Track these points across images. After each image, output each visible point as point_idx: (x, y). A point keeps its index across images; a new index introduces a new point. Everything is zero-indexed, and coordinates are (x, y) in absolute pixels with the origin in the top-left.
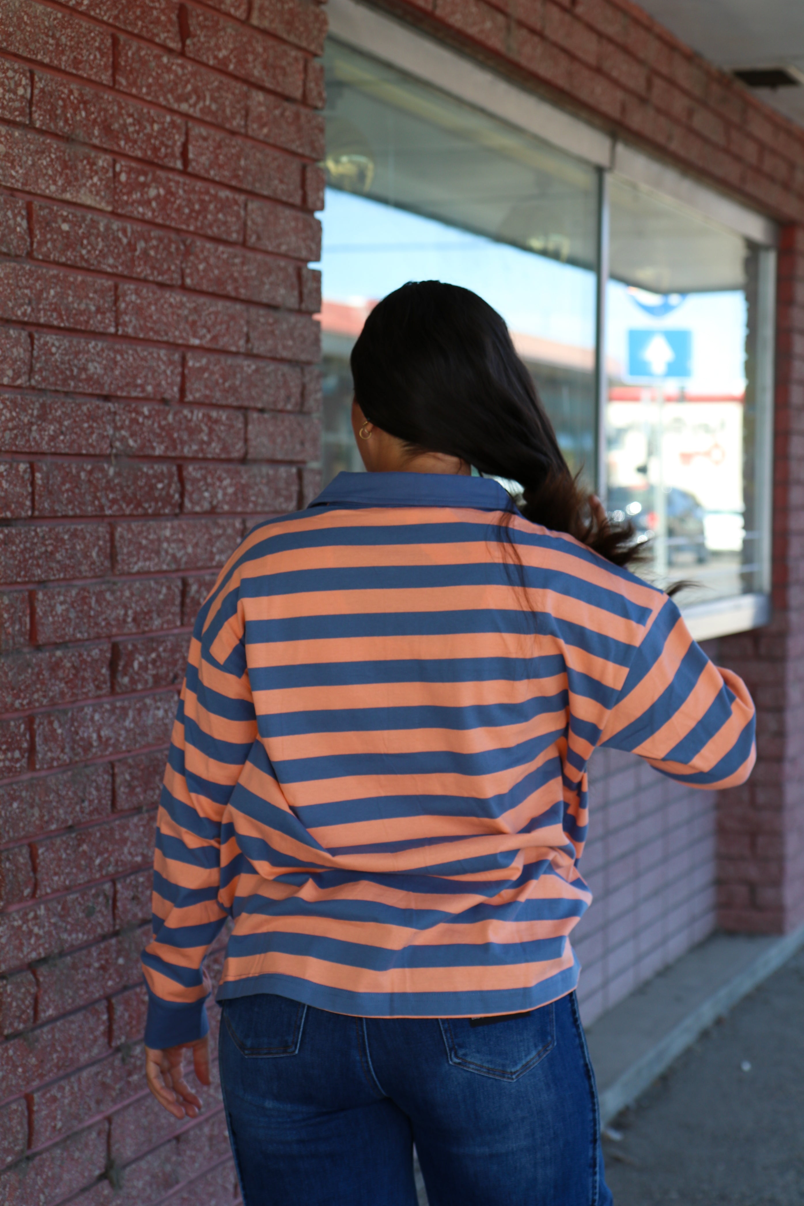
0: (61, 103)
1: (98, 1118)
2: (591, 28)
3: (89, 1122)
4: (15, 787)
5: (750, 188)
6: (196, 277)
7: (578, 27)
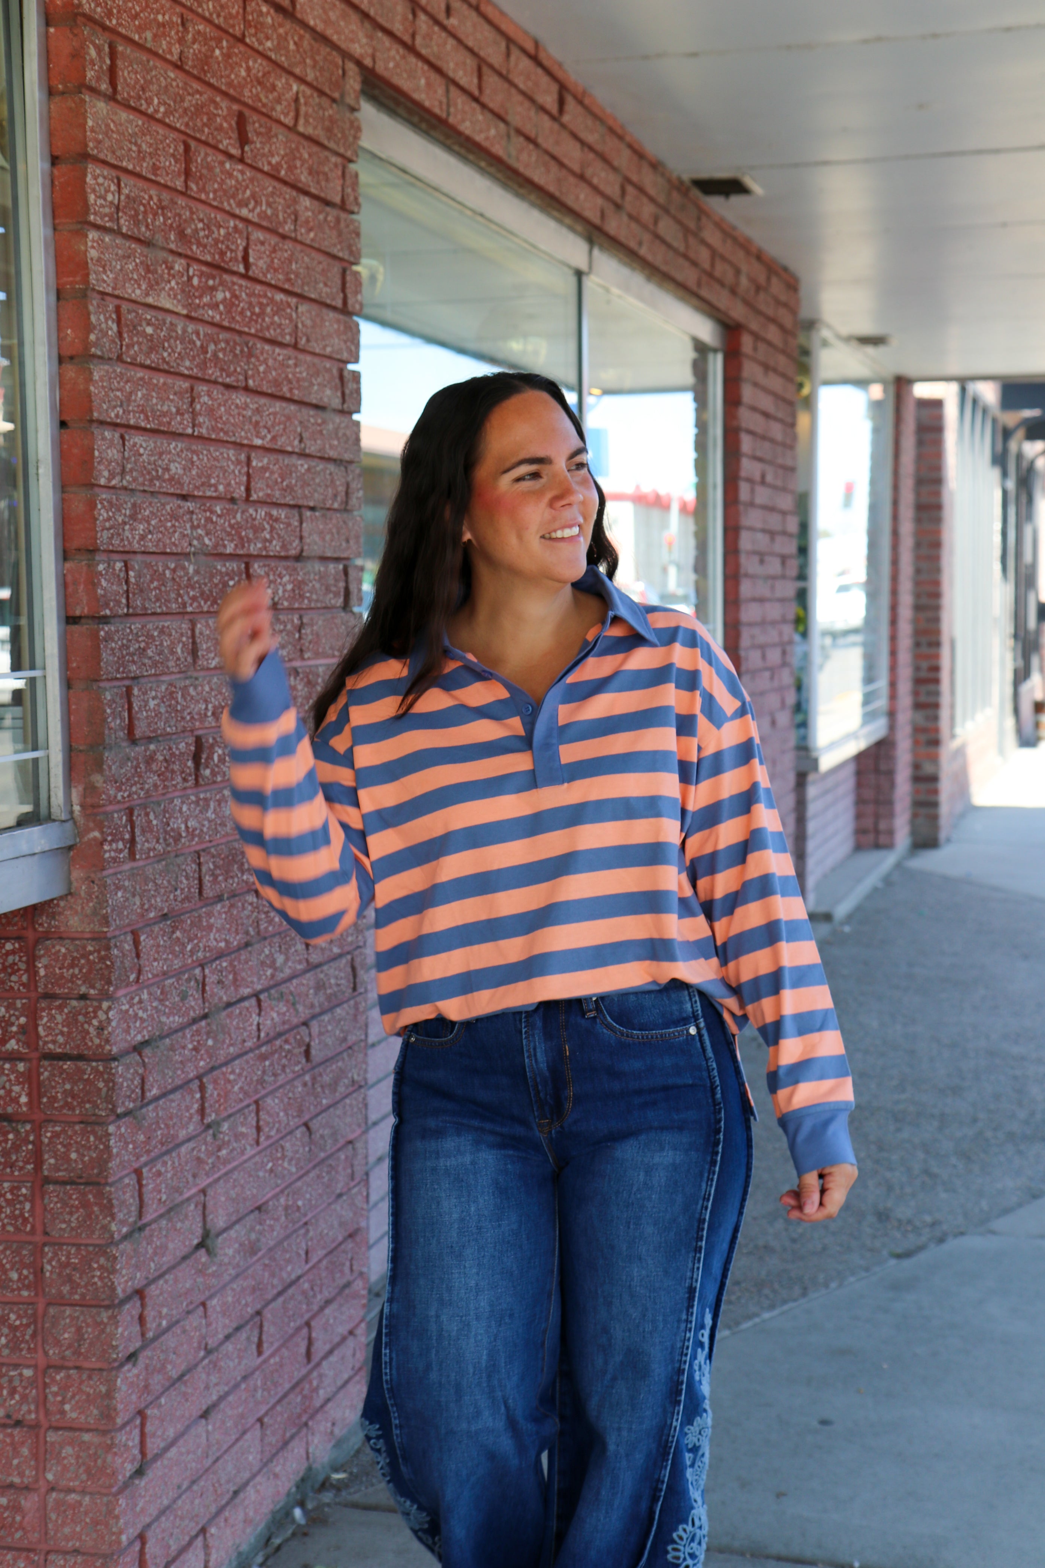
0: (142, 208)
1: (194, 1191)
2: (575, 136)
3: (187, 1195)
4: (119, 876)
5: (704, 293)
6: (257, 379)
7: (565, 135)
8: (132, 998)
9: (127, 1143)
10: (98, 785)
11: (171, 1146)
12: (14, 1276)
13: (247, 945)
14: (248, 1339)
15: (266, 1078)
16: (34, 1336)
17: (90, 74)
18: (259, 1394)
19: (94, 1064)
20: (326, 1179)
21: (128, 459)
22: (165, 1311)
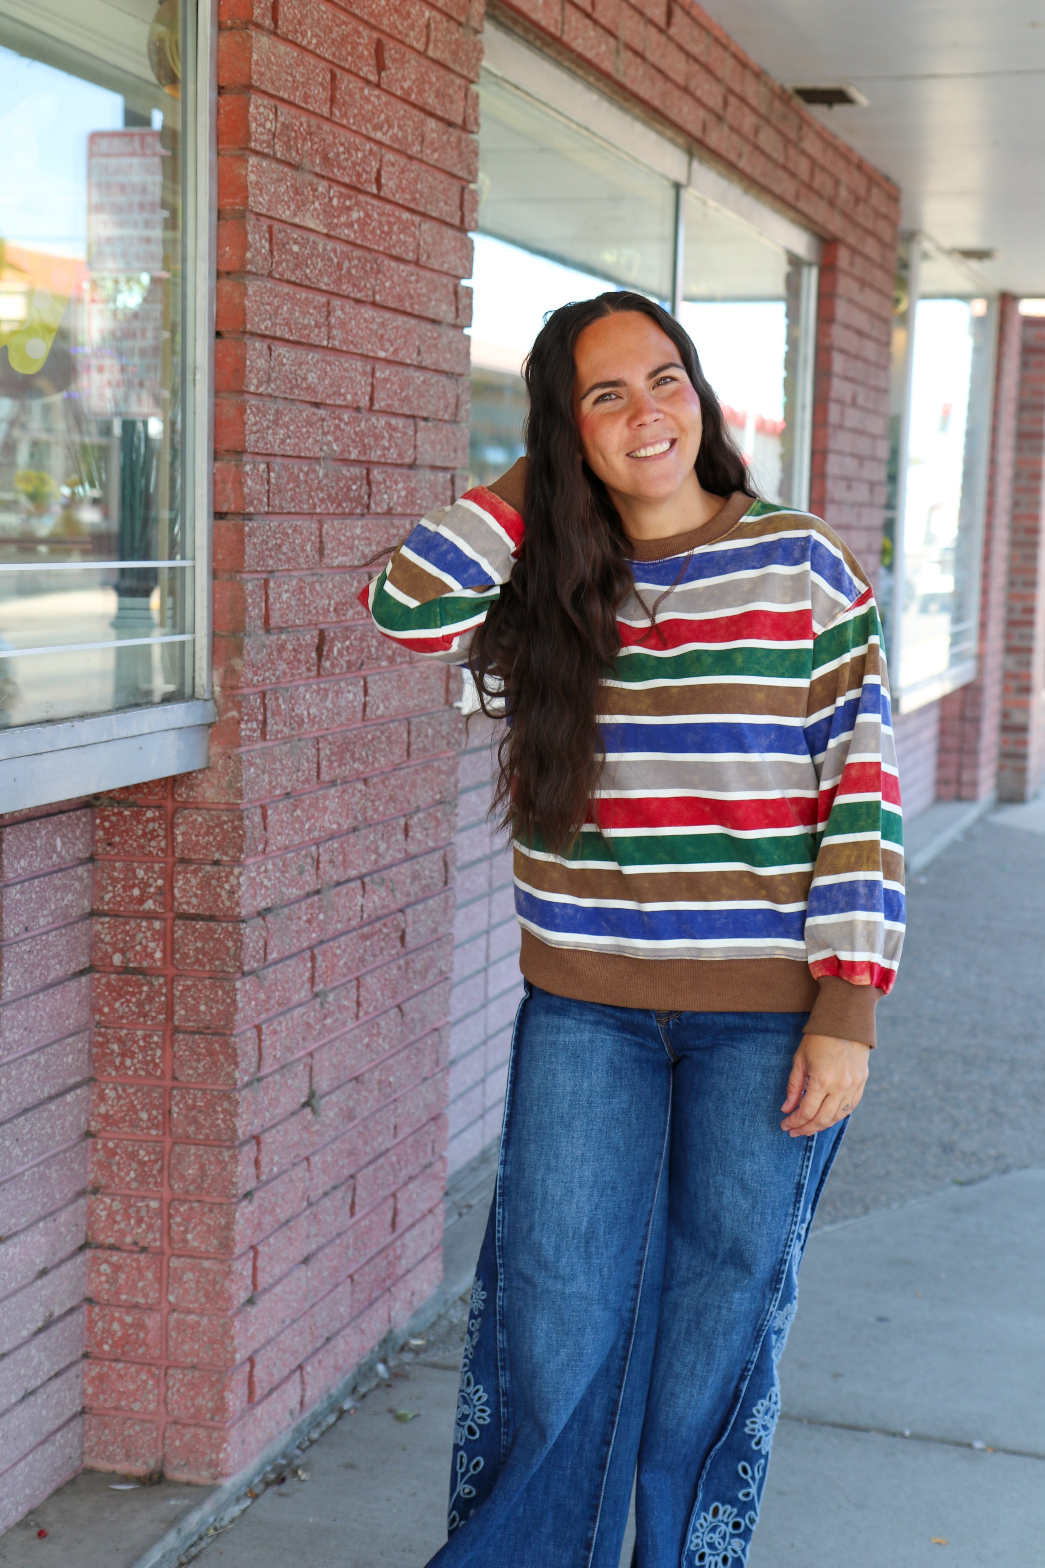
0: (293, 134)
1: (302, 1053)
2: (681, 48)
3: (298, 1055)
4: (252, 754)
5: (802, 205)
6: (384, 294)
7: (672, 48)
8: (259, 867)
9: (250, 1000)
10: (237, 668)
11: (286, 1008)
12: (144, 1116)
13: (355, 829)
14: (343, 1198)
15: (366, 957)
16: (161, 1171)
17: (257, 11)
18: (351, 1252)
19: (224, 925)
20: (414, 1061)
21: (273, 369)
22: (276, 1158)
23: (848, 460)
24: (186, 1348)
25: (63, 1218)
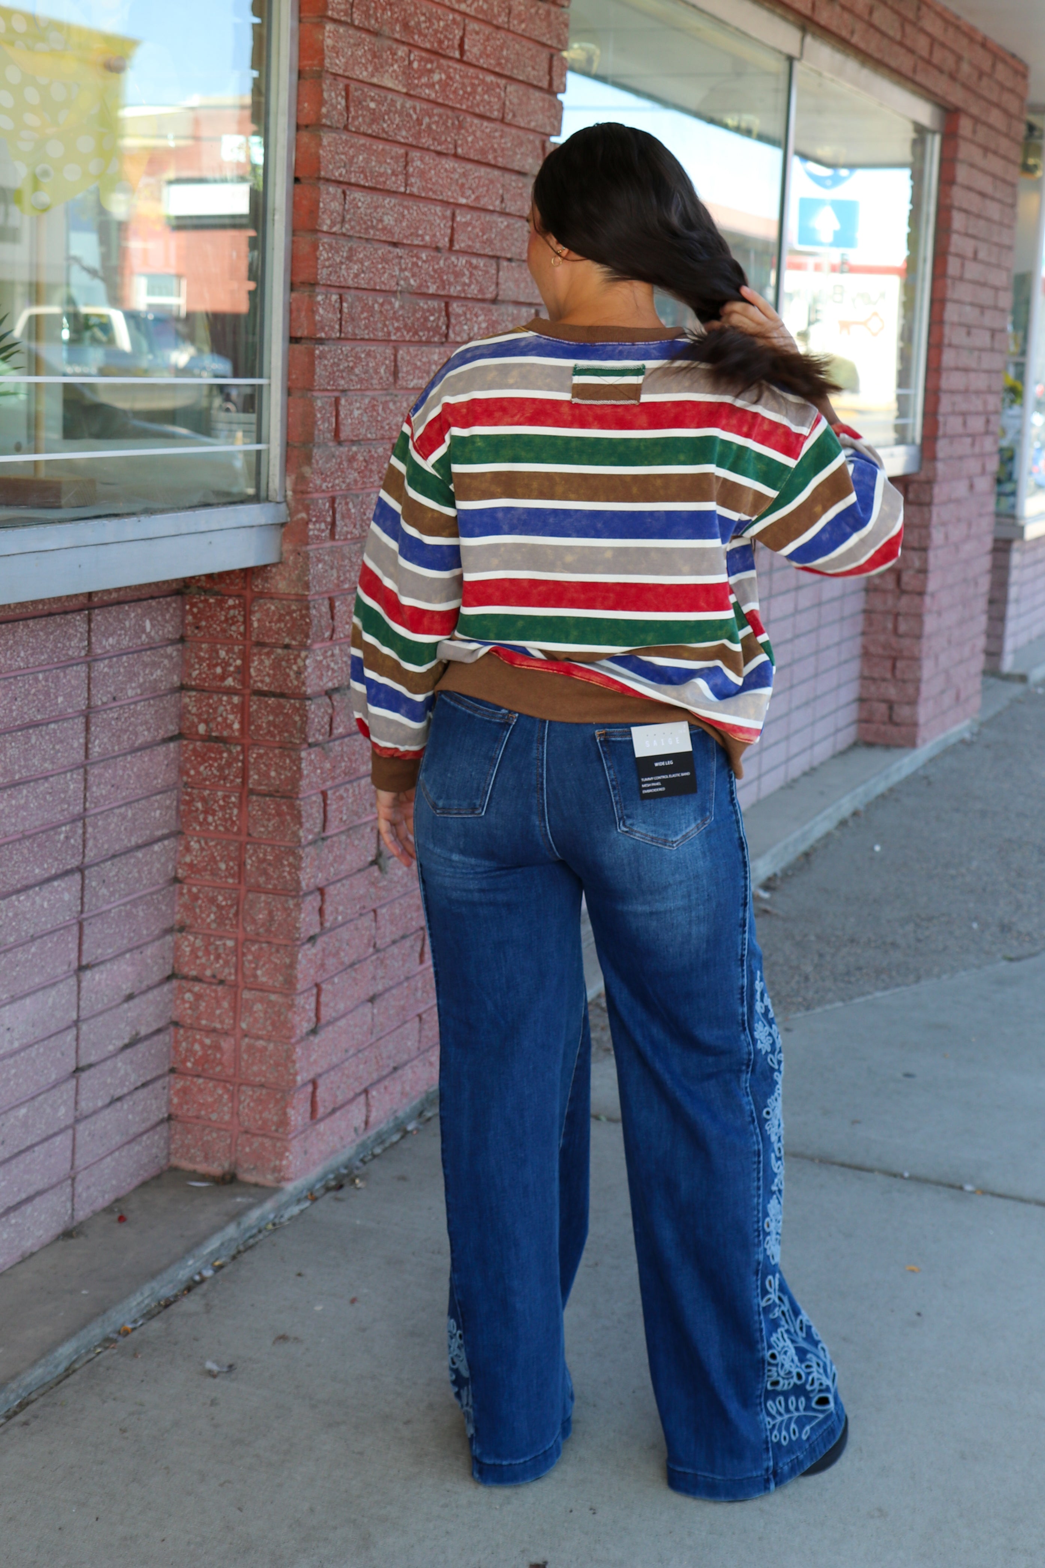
0: (373, 5)
3: (364, 820)
4: (320, 551)
6: (466, 148)
8: (326, 652)
9: (316, 768)
10: (307, 475)
11: (353, 777)
12: (223, 866)
14: (412, 947)
16: (236, 914)
18: (419, 994)
19: (292, 701)
21: (347, 211)
22: (341, 908)
23: (968, 309)
24: (255, 1068)
25: (149, 951)
